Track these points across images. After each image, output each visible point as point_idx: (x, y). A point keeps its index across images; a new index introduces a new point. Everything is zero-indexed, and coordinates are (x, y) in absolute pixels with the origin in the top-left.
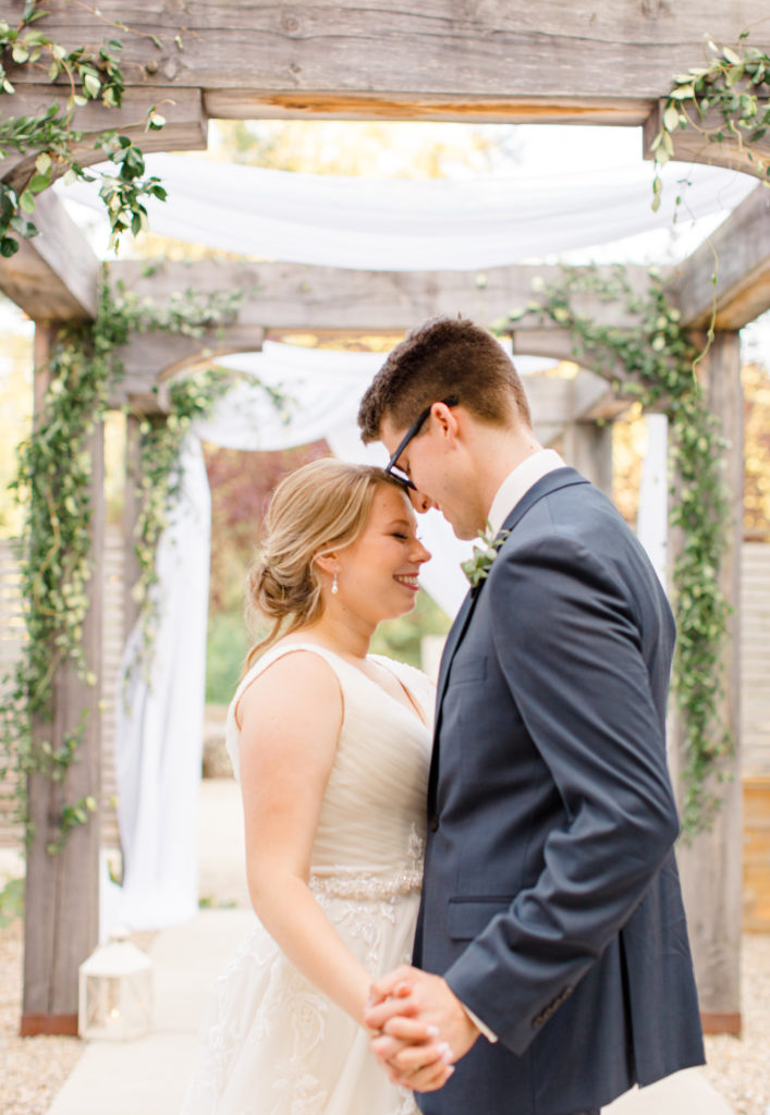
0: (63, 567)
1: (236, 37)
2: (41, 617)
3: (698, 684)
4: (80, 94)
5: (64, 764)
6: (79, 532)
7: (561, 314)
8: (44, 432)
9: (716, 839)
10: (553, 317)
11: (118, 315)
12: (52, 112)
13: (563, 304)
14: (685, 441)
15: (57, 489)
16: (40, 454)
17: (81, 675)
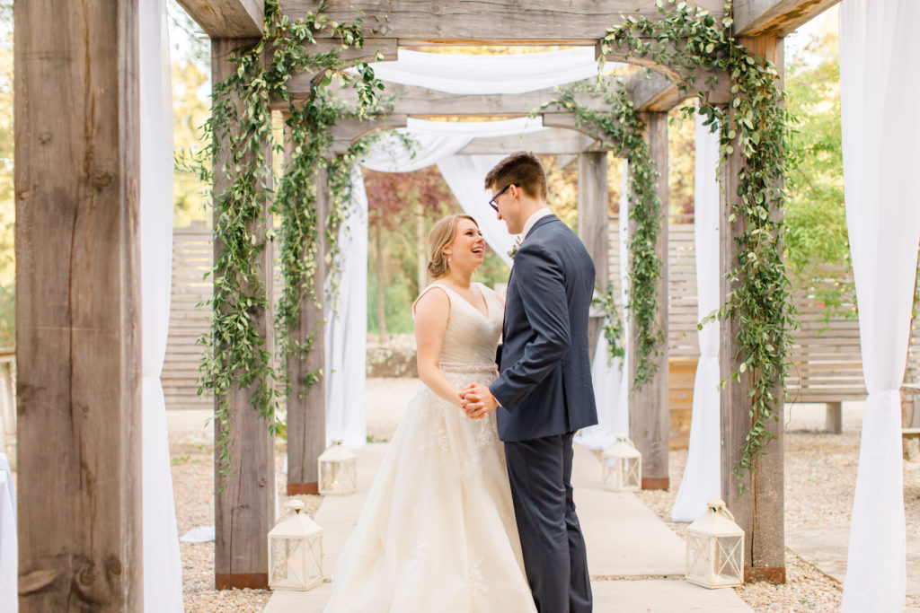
0: (303, 247)
1: (412, 15)
2: (293, 273)
3: (644, 303)
4: (345, 44)
5: (306, 352)
6: (311, 228)
7: (569, 105)
8: (291, 174)
9: (655, 387)
10: (565, 106)
11: (330, 110)
12: (333, 51)
13: (570, 99)
14: (637, 172)
15: (299, 204)
16: (291, 186)
17: (316, 303)
